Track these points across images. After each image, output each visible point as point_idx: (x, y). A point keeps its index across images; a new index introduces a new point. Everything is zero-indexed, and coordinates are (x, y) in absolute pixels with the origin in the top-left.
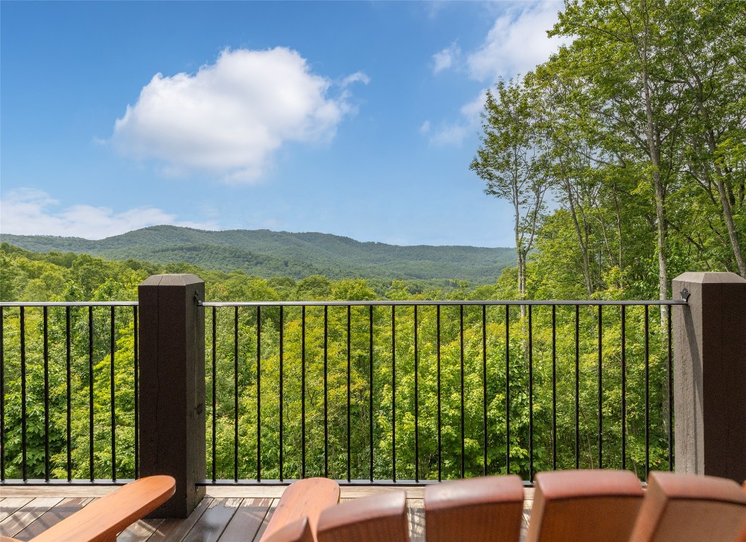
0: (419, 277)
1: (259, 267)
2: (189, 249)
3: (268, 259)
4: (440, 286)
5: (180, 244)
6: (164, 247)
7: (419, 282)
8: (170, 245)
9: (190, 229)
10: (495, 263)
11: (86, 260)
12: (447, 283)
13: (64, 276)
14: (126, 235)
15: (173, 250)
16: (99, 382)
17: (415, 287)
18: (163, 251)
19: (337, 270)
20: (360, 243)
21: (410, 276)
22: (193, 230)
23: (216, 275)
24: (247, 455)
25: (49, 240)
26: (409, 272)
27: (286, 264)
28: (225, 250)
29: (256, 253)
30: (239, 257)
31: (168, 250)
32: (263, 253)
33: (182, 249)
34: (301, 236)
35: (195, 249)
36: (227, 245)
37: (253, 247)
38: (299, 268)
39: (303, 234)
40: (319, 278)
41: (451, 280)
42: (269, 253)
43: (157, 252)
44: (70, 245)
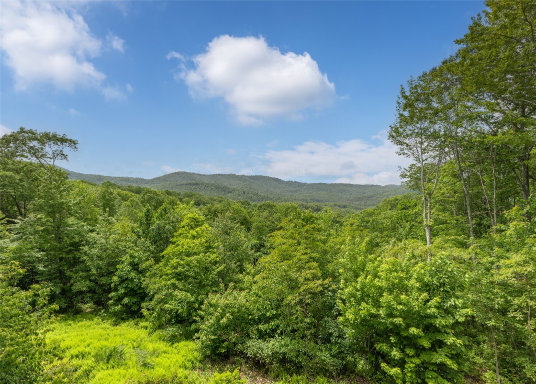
0: (318, 201)
1: (230, 195)
2: (194, 184)
3: (234, 190)
4: (331, 206)
5: (190, 182)
6: (182, 183)
7: (319, 204)
8: (185, 182)
9: (194, 173)
10: (365, 193)
11: (149, 191)
12: (335, 205)
13: (138, 199)
14: (163, 176)
15: (186, 185)
16: (163, 263)
17: (316, 207)
18: (181, 185)
19: (272, 197)
20: (285, 181)
21: (313, 200)
22: (196, 174)
23: (209, 198)
24: (250, 315)
25: (127, 179)
26: (312, 198)
27: (244, 193)
28: (212, 185)
29: (229, 187)
30: (219, 189)
31: (183, 185)
32: (231, 186)
33: (190, 184)
34: (251, 177)
35: (197, 184)
36: (213, 182)
37: (225, 183)
38: (251, 195)
39: (254, 176)
40: (271, 202)
41: (338, 203)
42: (235, 187)
43: (178, 186)
44: (137, 182)
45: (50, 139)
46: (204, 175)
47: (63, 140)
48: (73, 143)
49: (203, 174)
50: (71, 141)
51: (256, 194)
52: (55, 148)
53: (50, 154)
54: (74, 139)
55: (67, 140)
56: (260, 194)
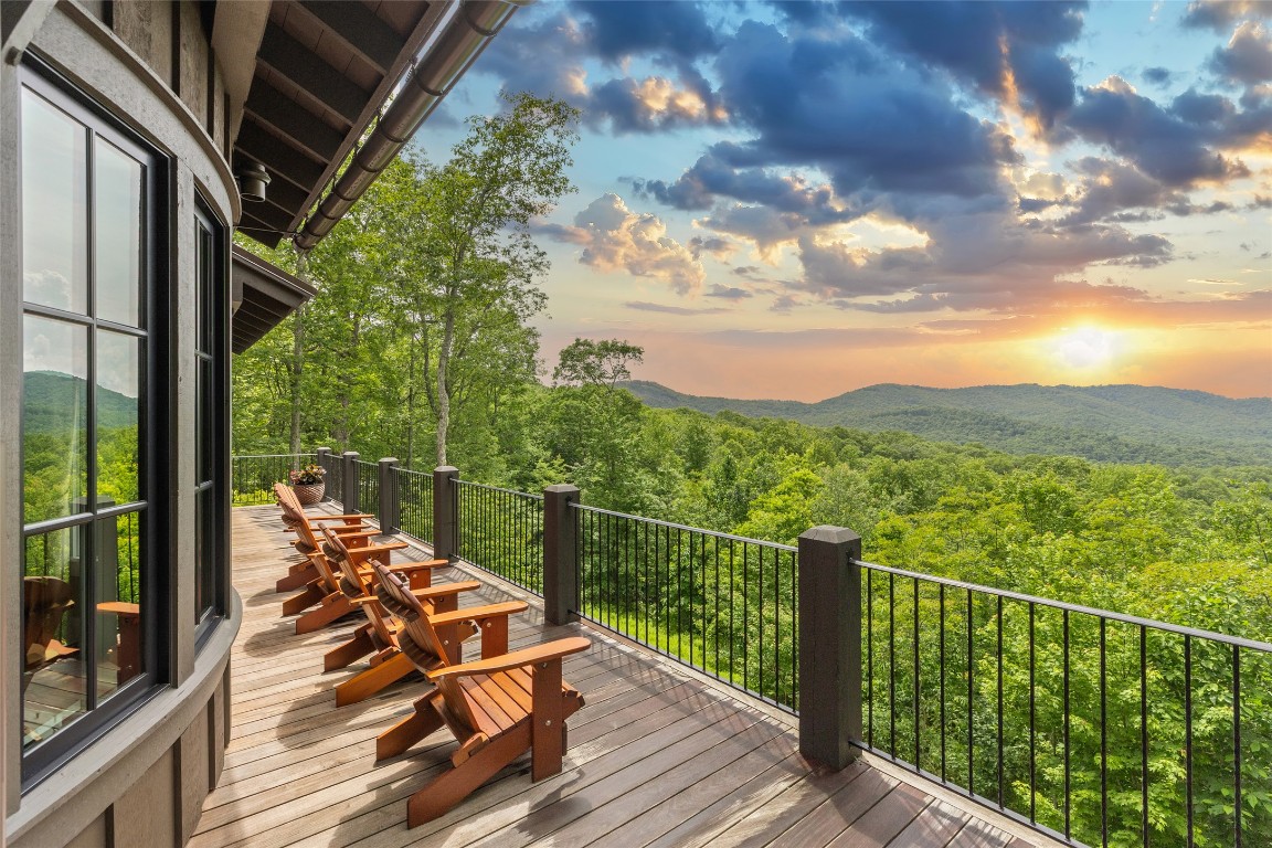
1: (1017, 438)
2: (915, 413)
3: (1034, 427)
5: (905, 407)
6: (885, 411)
8: (893, 408)
15: (895, 414)
18: (882, 415)
28: (964, 414)
29: (1014, 418)
30: (986, 424)
31: (889, 414)
32: (1024, 418)
33: (906, 413)
34: (1095, 392)
35: (923, 413)
36: (968, 407)
39: (1101, 387)
42: (1036, 419)
43: (876, 417)
44: (787, 409)
45: (607, 349)
46: (942, 390)
47: (625, 350)
48: (637, 351)
49: (941, 387)
50: (634, 349)
51: (1110, 439)
52: (614, 362)
53: (610, 373)
54: (638, 345)
55: (629, 348)
56: (1123, 438)
